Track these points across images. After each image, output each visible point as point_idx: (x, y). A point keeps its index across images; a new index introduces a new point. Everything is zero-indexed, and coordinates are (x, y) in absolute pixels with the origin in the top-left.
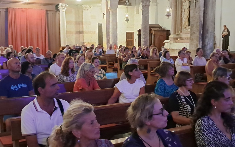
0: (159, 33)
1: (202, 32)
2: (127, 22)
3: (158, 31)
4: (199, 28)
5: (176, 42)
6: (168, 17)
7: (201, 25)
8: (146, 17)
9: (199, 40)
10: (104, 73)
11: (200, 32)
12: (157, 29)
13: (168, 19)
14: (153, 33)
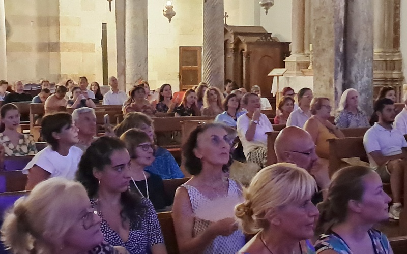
0: (260, 50)
1: (341, 49)
2: (170, 21)
3: (257, 43)
4: (333, 39)
5: (303, 74)
6: (267, 9)
7: (338, 30)
8: (214, 7)
9: (336, 67)
10: (30, 143)
11: (337, 49)
12: (254, 39)
13: (266, 12)
14: (246, 50)
